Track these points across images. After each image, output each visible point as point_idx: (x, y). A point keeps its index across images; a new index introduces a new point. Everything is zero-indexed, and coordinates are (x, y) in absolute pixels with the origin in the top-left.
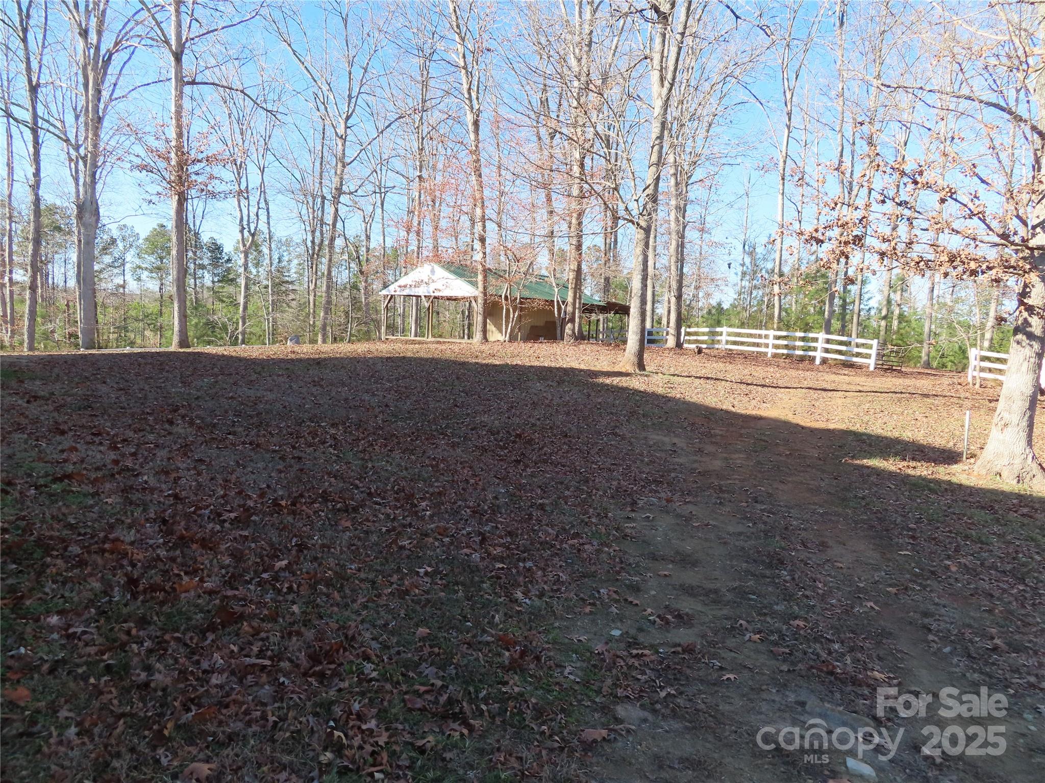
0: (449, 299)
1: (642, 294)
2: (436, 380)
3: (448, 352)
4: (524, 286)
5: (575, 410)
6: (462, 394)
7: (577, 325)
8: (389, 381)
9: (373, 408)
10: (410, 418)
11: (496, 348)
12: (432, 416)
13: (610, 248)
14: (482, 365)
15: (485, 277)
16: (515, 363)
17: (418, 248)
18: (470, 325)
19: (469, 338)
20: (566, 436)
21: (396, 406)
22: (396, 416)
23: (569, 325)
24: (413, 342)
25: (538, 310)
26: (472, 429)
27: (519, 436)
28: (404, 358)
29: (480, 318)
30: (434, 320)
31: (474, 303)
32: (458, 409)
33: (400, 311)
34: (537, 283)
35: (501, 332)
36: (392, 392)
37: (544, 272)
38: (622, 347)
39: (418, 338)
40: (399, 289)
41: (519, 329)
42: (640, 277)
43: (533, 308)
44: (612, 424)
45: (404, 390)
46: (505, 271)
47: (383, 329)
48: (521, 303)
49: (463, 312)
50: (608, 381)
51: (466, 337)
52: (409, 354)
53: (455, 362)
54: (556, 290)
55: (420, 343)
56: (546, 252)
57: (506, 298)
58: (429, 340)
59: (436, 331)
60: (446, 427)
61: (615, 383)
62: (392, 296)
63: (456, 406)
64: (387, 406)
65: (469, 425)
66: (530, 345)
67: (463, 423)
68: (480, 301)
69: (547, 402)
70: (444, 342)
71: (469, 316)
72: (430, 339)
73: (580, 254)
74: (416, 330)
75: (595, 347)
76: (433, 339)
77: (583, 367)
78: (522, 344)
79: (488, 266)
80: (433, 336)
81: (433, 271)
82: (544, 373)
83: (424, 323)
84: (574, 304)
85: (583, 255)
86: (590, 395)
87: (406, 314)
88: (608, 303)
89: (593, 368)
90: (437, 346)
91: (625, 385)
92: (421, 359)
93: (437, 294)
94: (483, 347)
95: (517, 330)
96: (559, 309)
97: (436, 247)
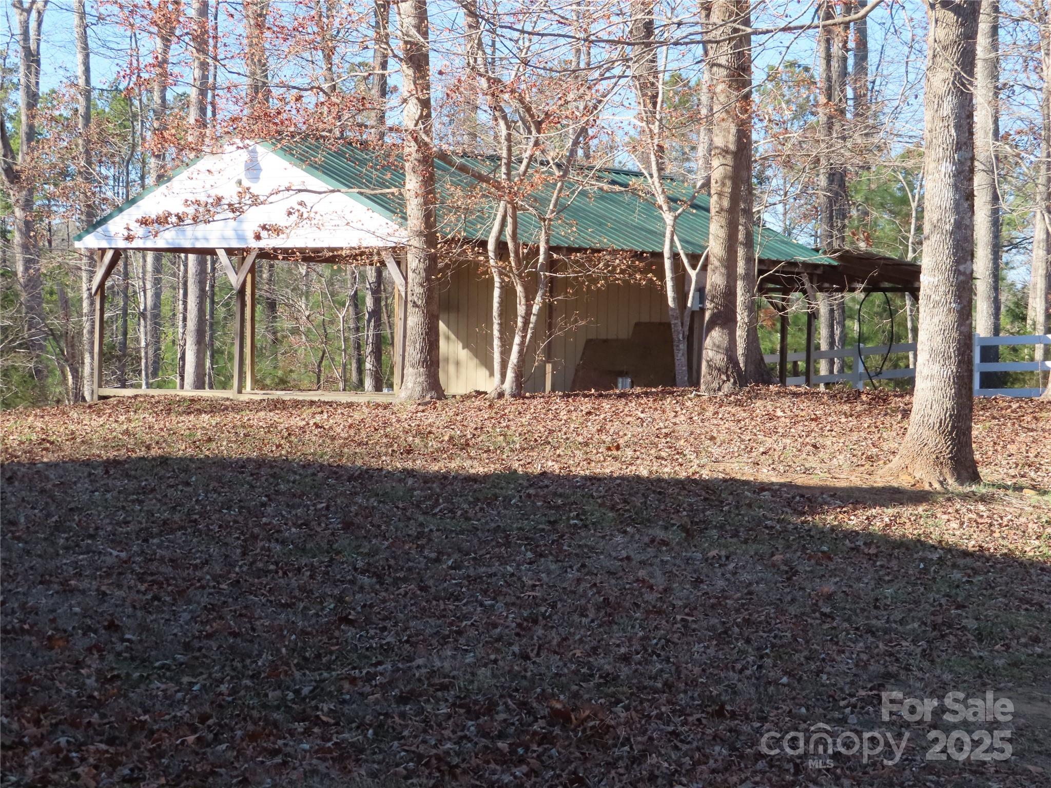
0: (312, 256)
1: (958, 225)
2: (273, 534)
3: (312, 436)
4: (561, 208)
5: (747, 621)
6: (365, 580)
7: (741, 334)
8: (114, 540)
9: (67, 636)
10: (190, 668)
11: (473, 419)
12: (267, 657)
13: (844, 73)
14: (427, 479)
15: (429, 182)
16: (537, 469)
17: (203, 93)
18: (381, 345)
19: (378, 388)
20: (720, 713)
21: (143, 628)
22: (145, 662)
23: (716, 336)
24: (192, 407)
25: (610, 287)
26: (403, 699)
27: (560, 717)
28: (164, 461)
29: (415, 320)
30: (260, 328)
31: (392, 269)
32: (351, 632)
33: (145, 301)
34: (603, 196)
35: (487, 363)
36: (130, 579)
37: (626, 160)
38: (897, 402)
39: (207, 393)
40: (139, 231)
41: (549, 353)
42: (947, 168)
43: (593, 281)
44: (873, 667)
45: (167, 570)
46: (495, 158)
47: (89, 364)
48: (551, 265)
49: (356, 300)
50: (854, 521)
51: (368, 383)
52: (180, 449)
53: (335, 472)
54: (668, 217)
55: (214, 408)
56: (630, 95)
57: (501, 247)
58: (244, 397)
59: (265, 365)
60: (313, 695)
61: (877, 526)
62: (118, 253)
63: (346, 620)
64: (112, 627)
65: (391, 683)
66: (586, 405)
67: (370, 677)
68: (413, 262)
69: (651, 597)
70: (297, 404)
71: (376, 313)
72: (250, 394)
73: (747, 97)
74: (200, 365)
75: (806, 408)
76: (259, 395)
77: (766, 475)
78: (559, 404)
79: (436, 145)
80: (259, 384)
81: (253, 168)
82: (638, 501)
83: (227, 339)
84: (730, 263)
85: (755, 97)
86: (793, 572)
87: (165, 310)
88: (846, 257)
89: (801, 480)
90: (274, 416)
91: (910, 531)
92: (222, 463)
93: (269, 242)
94: (431, 417)
95: (539, 357)
96: (681, 280)
97: (260, 89)
